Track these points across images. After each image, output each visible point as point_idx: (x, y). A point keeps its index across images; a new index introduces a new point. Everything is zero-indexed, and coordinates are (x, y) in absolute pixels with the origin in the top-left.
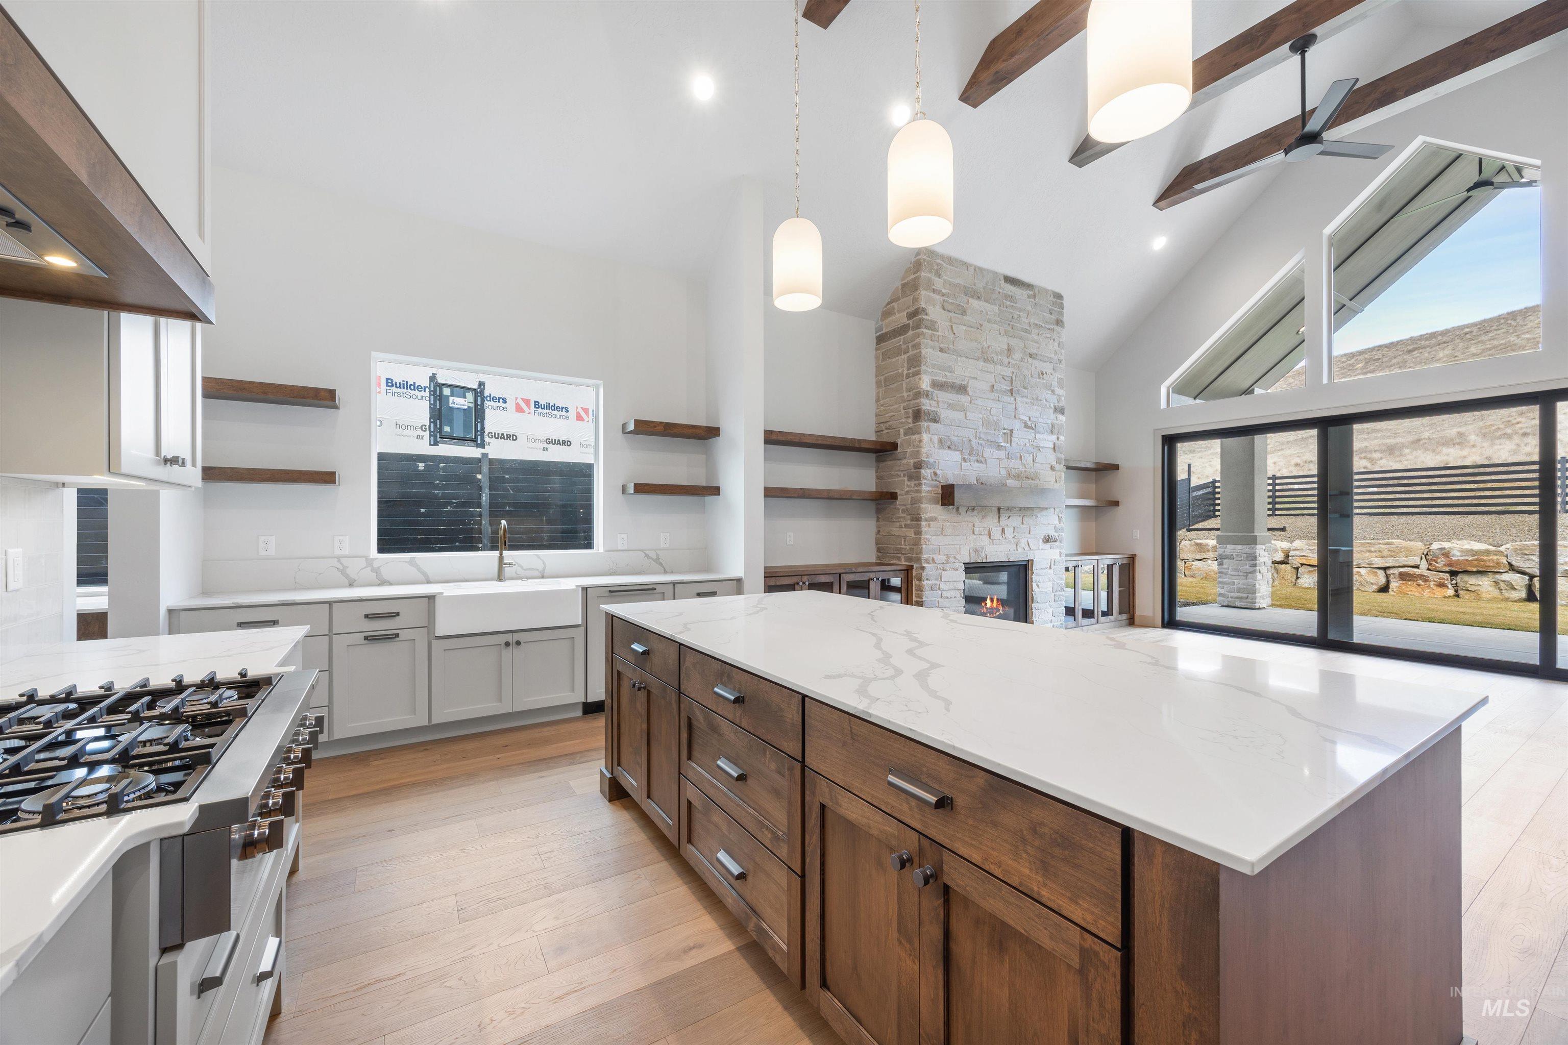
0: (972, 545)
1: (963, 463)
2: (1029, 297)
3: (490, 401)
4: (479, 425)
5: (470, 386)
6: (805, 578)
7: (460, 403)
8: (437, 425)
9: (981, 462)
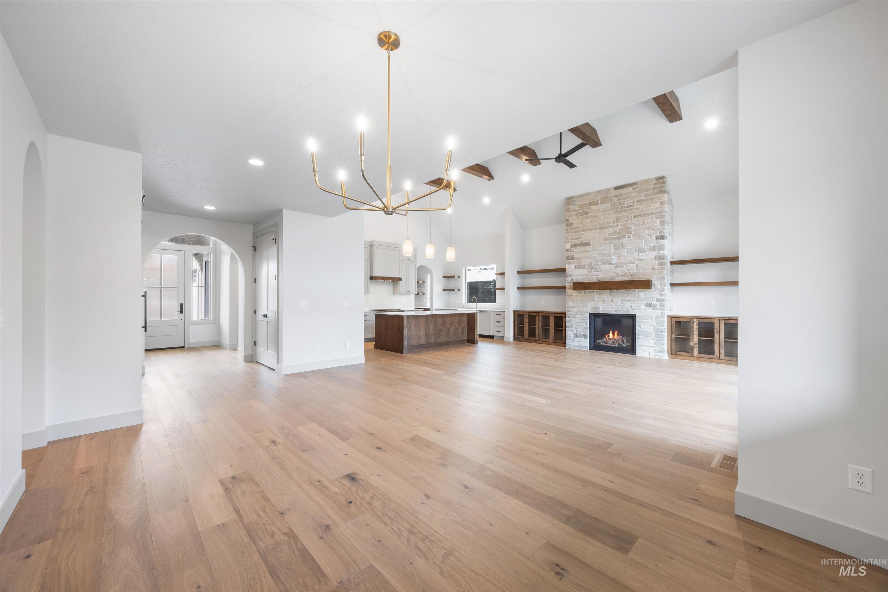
0: (593, 306)
1: (588, 273)
2: (633, 189)
6: (527, 313)
9: (599, 271)
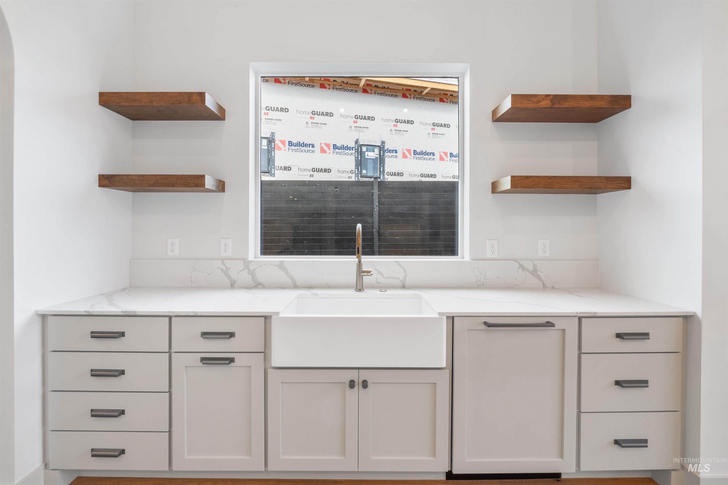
3: (388, 152)
4: (382, 168)
5: (376, 145)
7: (371, 155)
8: (359, 170)
